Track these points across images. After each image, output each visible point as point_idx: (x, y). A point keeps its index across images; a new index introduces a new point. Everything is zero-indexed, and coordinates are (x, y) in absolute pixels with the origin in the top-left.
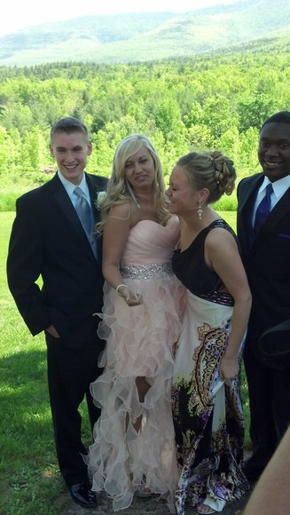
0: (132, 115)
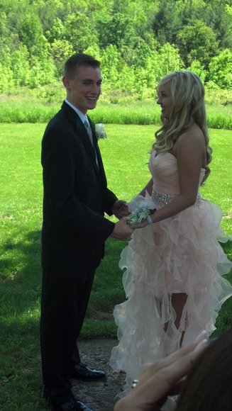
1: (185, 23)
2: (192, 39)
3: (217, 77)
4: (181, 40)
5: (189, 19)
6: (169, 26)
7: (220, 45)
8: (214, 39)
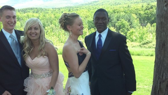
0: (54, 24)
1: (118, 20)
2: (121, 26)
3: (130, 38)
4: (117, 26)
5: (119, 19)
6: (112, 21)
7: (131, 27)
8: (128, 25)
